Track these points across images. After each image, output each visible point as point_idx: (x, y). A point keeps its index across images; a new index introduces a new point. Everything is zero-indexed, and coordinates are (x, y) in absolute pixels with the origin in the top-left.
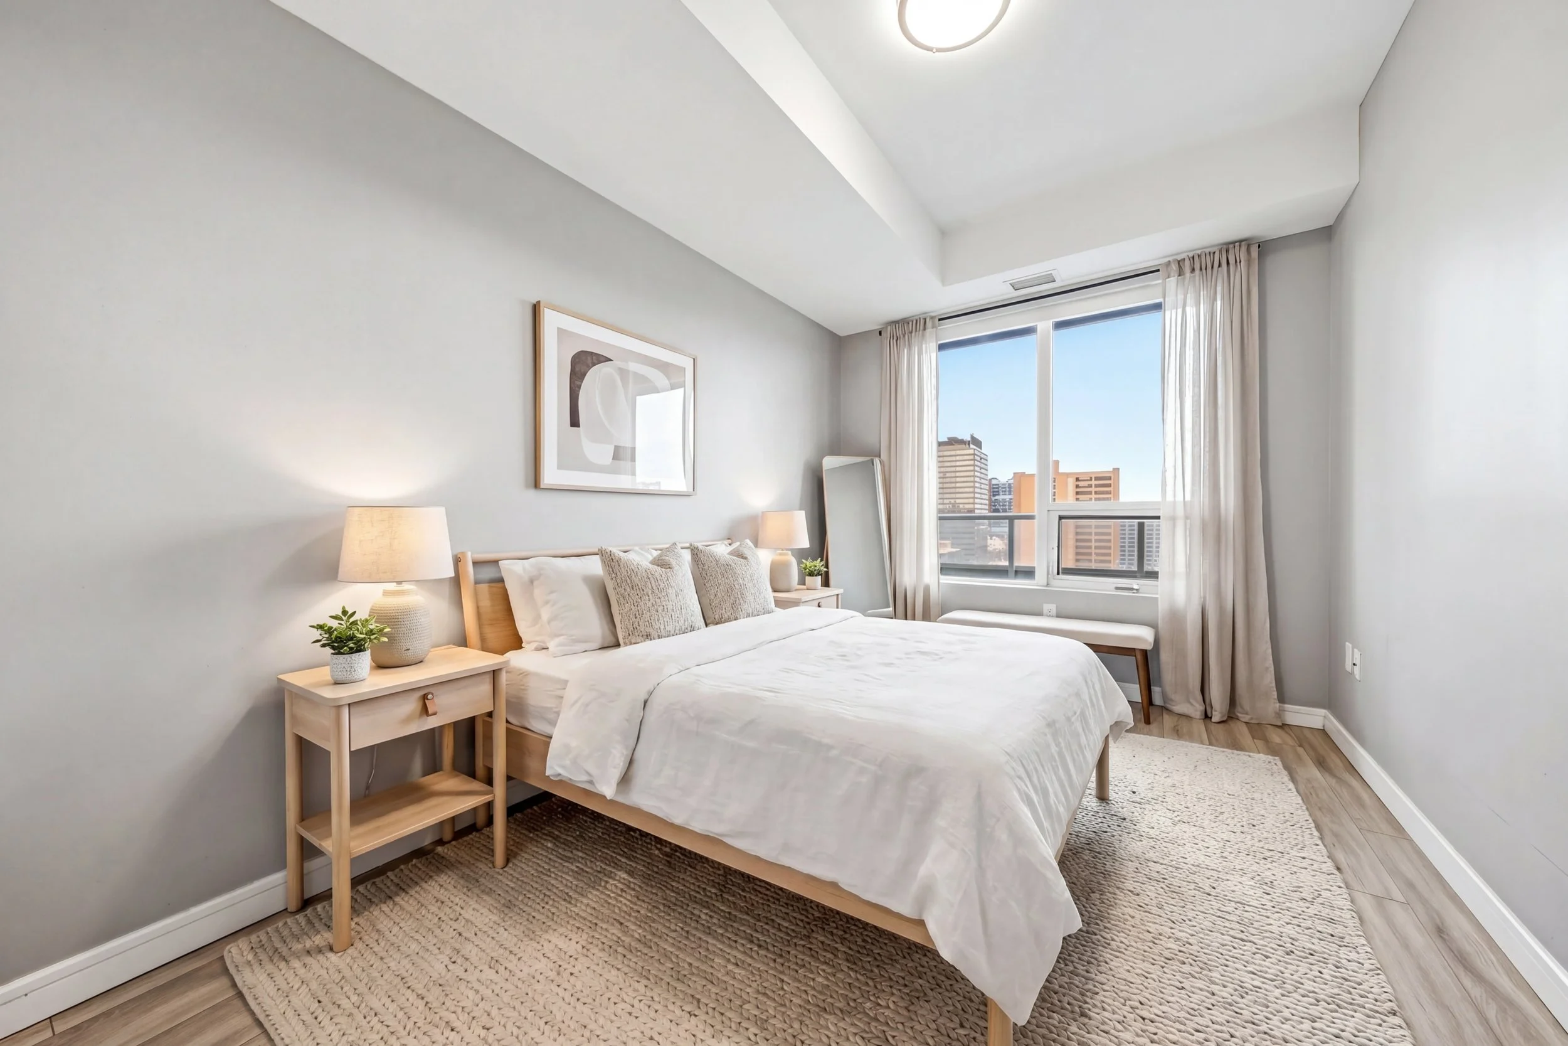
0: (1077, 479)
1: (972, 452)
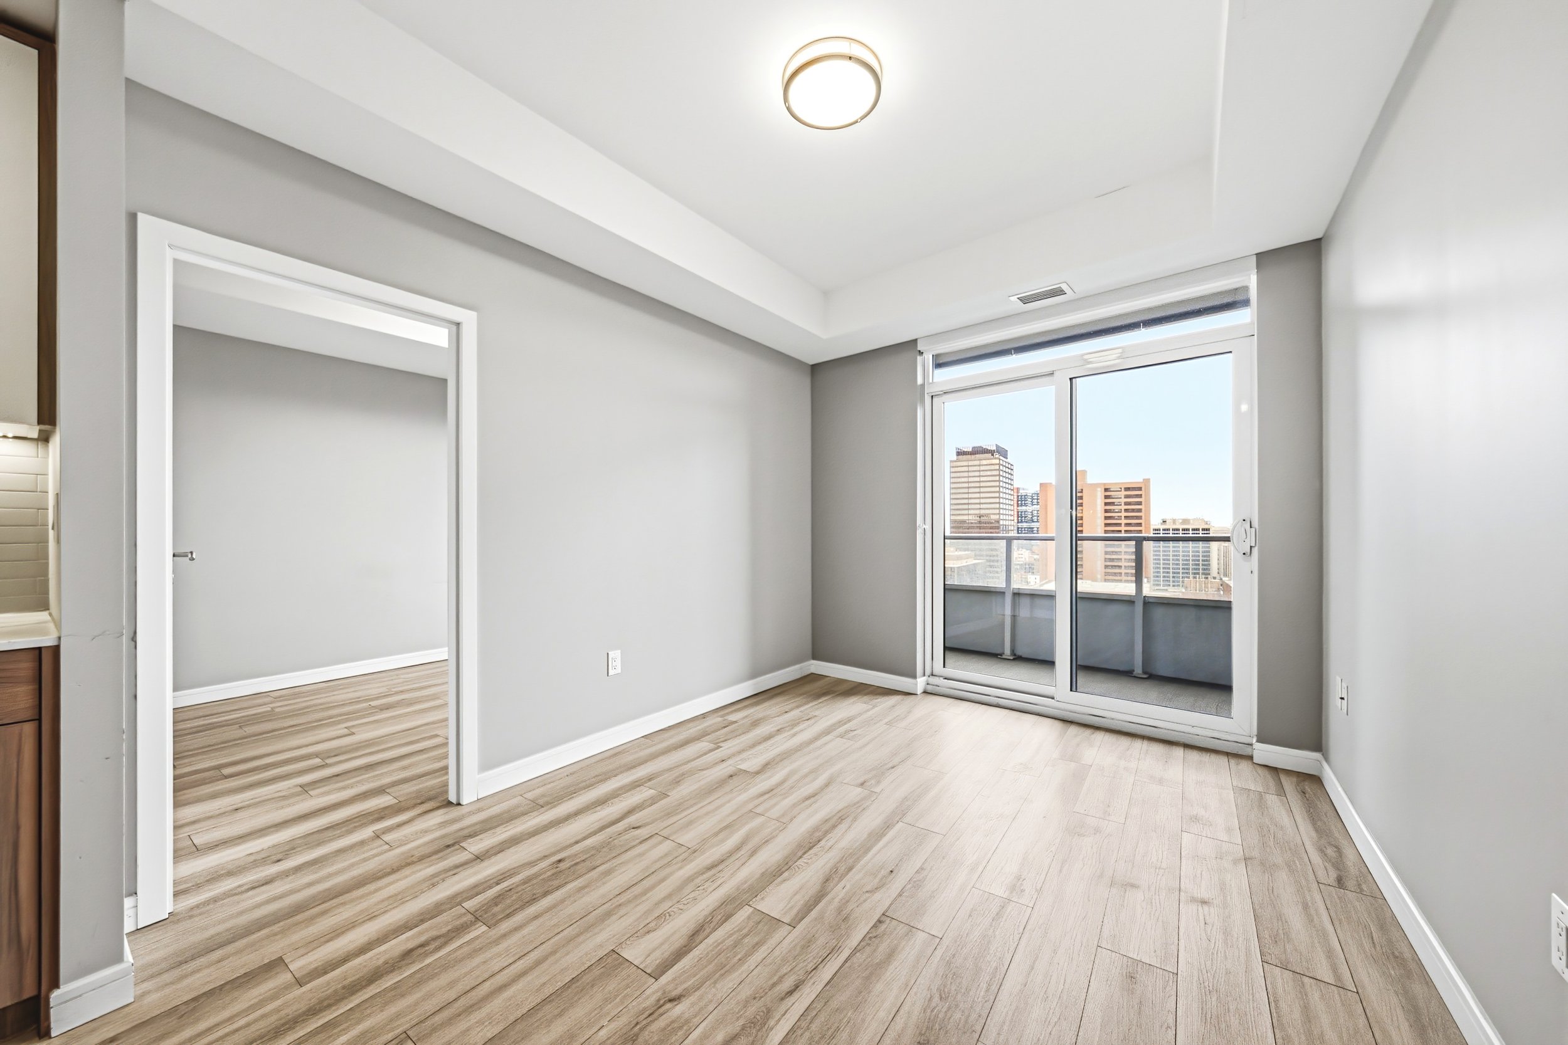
0: (1106, 490)
1: (997, 461)
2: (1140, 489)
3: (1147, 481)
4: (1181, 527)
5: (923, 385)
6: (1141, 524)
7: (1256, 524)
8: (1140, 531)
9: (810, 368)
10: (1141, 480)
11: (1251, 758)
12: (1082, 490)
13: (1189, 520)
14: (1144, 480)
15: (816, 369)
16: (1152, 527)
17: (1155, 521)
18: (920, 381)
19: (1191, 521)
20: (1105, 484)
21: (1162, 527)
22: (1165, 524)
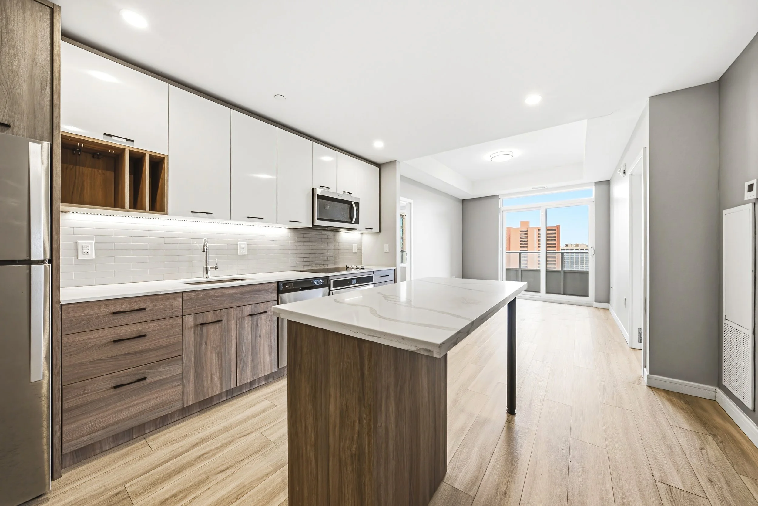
2: (555, 230)
3: (558, 226)
4: (575, 248)
5: (500, 208)
6: (555, 247)
7: (594, 248)
8: (555, 250)
9: (461, 201)
10: (556, 226)
11: (593, 307)
12: (527, 230)
13: (579, 244)
14: (557, 225)
15: (463, 201)
16: (561, 248)
17: (562, 246)
18: (499, 207)
19: (580, 246)
20: (538, 227)
21: (565, 248)
22: (567, 247)
